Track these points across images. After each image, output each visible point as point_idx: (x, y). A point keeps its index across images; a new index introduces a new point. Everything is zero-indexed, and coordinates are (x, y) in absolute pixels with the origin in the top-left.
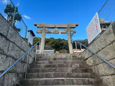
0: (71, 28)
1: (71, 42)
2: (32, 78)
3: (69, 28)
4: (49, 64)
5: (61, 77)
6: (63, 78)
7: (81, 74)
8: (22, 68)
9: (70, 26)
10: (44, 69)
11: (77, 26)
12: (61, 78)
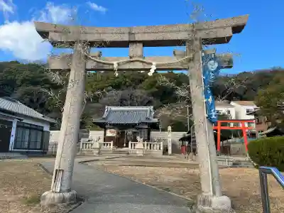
0: (207, 41)
1: (209, 118)
3: (197, 43)
9: (202, 35)
11: (237, 29)
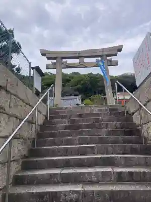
2: (45, 146)
4: (70, 124)
5: (89, 144)
6: (93, 145)
7: (120, 138)
8: (30, 131)
10: (62, 132)
11: (119, 50)
12: (88, 146)
